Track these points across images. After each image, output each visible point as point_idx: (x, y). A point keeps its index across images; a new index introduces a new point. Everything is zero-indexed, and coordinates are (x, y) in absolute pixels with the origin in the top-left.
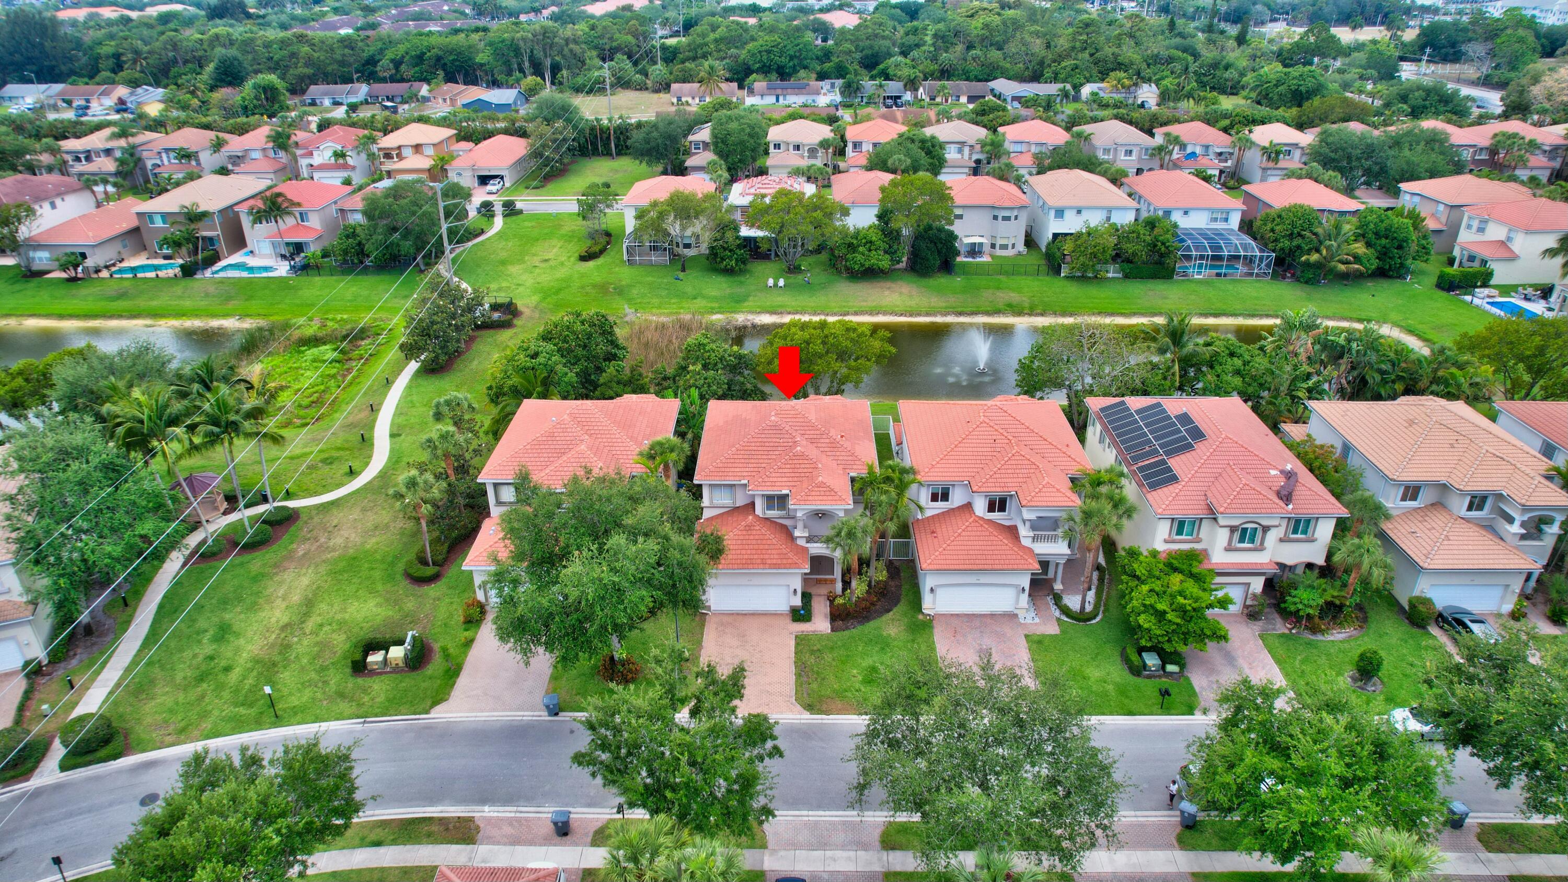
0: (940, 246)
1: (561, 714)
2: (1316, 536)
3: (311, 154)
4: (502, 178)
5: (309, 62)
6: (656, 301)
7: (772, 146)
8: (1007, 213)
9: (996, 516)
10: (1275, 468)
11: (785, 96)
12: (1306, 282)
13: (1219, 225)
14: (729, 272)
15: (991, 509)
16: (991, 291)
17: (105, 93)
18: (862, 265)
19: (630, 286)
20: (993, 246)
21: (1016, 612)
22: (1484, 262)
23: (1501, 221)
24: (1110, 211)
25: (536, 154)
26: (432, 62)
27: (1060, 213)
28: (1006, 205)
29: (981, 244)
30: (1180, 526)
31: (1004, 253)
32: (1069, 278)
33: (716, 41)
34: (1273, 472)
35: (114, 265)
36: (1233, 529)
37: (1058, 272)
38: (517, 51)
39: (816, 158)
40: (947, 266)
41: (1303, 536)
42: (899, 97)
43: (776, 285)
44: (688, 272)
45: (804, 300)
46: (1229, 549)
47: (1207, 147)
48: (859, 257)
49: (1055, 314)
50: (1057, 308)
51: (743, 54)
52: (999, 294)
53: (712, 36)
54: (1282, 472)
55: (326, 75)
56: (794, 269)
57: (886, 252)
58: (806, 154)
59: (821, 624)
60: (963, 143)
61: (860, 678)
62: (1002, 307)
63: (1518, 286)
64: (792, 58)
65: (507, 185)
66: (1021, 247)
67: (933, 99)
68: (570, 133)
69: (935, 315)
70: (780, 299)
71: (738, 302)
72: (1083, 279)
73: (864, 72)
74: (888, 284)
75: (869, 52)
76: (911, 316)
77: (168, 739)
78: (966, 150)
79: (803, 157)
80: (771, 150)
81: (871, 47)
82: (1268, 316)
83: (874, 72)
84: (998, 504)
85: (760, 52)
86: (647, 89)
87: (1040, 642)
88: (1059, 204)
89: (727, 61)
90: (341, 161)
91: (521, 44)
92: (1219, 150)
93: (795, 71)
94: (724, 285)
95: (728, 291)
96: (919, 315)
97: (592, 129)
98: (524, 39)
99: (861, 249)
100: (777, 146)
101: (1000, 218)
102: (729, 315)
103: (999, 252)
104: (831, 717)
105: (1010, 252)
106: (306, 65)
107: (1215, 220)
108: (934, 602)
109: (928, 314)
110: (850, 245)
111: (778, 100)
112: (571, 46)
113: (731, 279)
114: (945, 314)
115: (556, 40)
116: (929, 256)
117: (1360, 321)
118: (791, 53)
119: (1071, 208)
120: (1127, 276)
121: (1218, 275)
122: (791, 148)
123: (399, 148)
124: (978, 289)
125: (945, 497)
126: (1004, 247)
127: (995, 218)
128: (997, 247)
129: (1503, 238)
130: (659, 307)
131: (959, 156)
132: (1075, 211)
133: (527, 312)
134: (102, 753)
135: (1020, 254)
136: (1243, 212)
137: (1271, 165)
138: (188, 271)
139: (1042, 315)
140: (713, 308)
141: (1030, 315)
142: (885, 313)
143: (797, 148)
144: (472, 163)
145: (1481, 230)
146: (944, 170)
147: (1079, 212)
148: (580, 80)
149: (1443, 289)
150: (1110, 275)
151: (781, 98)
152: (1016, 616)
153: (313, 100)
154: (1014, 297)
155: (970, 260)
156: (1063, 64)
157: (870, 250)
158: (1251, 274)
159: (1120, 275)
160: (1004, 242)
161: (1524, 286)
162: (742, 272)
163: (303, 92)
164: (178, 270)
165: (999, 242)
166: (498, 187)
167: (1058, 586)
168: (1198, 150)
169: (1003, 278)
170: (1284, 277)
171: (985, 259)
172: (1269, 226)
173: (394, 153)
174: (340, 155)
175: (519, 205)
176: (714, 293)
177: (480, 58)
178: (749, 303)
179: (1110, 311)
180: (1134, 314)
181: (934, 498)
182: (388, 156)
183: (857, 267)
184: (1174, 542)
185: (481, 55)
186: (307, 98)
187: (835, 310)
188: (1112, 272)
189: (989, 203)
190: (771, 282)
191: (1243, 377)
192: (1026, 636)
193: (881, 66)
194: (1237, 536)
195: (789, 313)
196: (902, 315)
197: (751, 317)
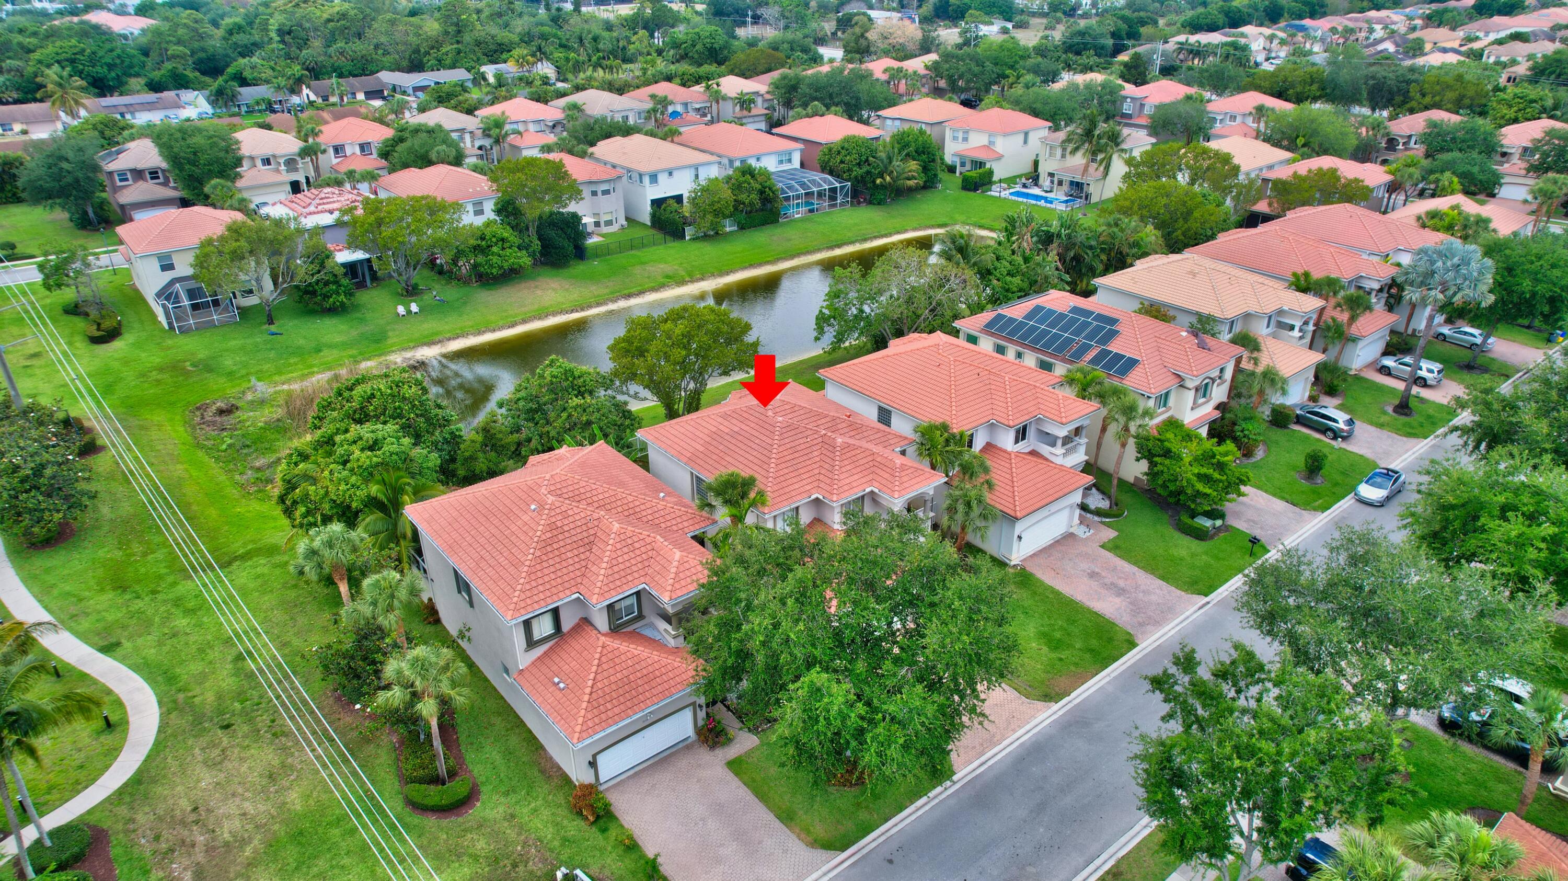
8: (605, 187)
9: (1020, 446)
10: (1182, 330)
12: (879, 204)
13: (786, 167)
15: (1017, 440)
16: (638, 268)
18: (501, 267)
19: (214, 356)
20: (597, 224)
22: (981, 164)
23: (980, 130)
24: (695, 169)
27: (654, 178)
28: (603, 177)
29: (585, 225)
31: (609, 229)
32: (695, 239)
34: (1183, 334)
37: (682, 237)
39: (296, 170)
40: (580, 253)
43: (409, 312)
46: (1194, 407)
47: (686, 105)
48: (495, 259)
49: (713, 275)
52: (649, 268)
54: (1188, 332)
56: (411, 292)
57: (520, 248)
58: (283, 167)
62: (658, 279)
63: (1016, 177)
66: (622, 221)
67: (325, 98)
70: (424, 326)
71: (376, 342)
72: (706, 237)
74: (532, 283)
76: (582, 310)
79: (279, 171)
82: (876, 237)
84: (1021, 434)
87: (1116, 547)
88: (652, 168)
92: (698, 106)
94: (343, 327)
95: (354, 333)
96: (590, 307)
99: (493, 249)
101: (600, 193)
102: (379, 359)
103: (605, 230)
104: (1073, 695)
105: (614, 228)
107: (781, 162)
108: (1019, 549)
109: (599, 304)
113: (345, 318)
114: (615, 300)
117: (940, 226)
119: (663, 171)
120: (742, 228)
121: (811, 211)
122: (259, 163)
124: (623, 267)
126: (609, 223)
127: (594, 193)
128: (602, 224)
129: (986, 142)
130: (279, 372)
132: (666, 174)
135: (622, 228)
136: (802, 151)
137: (745, 113)
139: (702, 279)
140: (352, 356)
142: (554, 314)
143: (267, 162)
145: (965, 139)
147: (670, 174)
149: (969, 190)
150: (728, 229)
151: (128, 117)
152: (1074, 535)
155: (594, 240)
156: (444, 50)
157: (504, 249)
158: (834, 206)
159: (737, 228)
160: (608, 218)
161: (1020, 176)
168: (679, 108)
169: (638, 252)
170: (859, 203)
171: (599, 238)
172: (838, 159)
176: (338, 339)
183: (494, 271)
187: (501, 323)
188: (729, 227)
189: (585, 179)
190: (401, 310)
192: (1102, 546)
194: (1200, 394)
195: (449, 339)
196: (572, 311)
197: (408, 355)
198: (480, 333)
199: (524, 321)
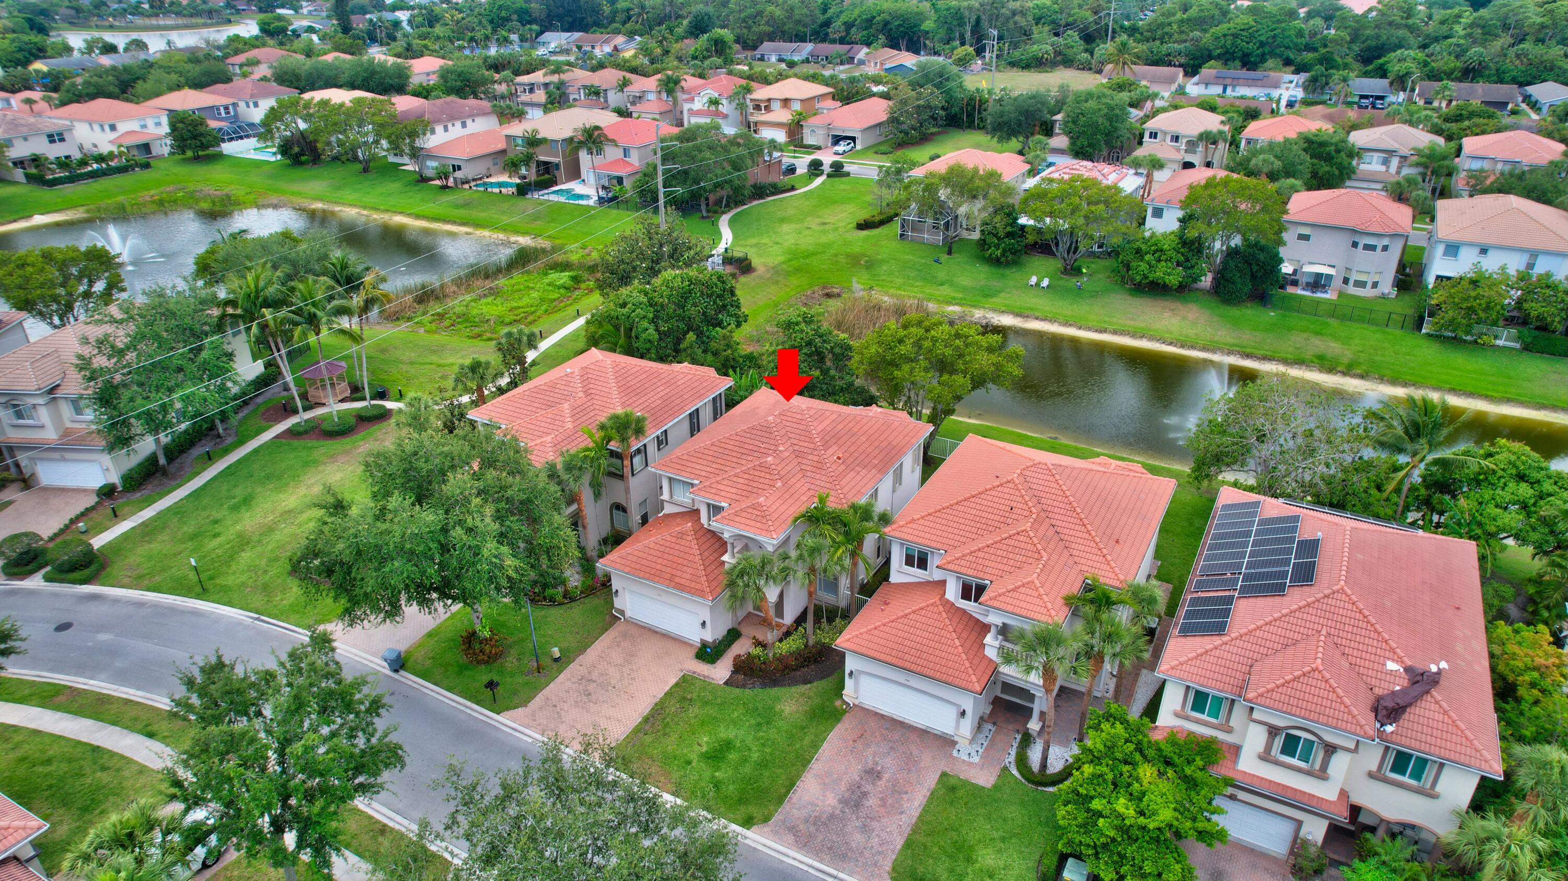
0: (1255, 268)
1: (402, 672)
2: (1439, 788)
3: (692, 100)
4: (853, 139)
5: (772, 20)
6: (900, 281)
7: (1147, 135)
8: (1372, 241)
9: (969, 606)
10: (1399, 660)
11: (1234, 87)
14: (996, 262)
15: (966, 595)
16: (1305, 335)
17: (607, 41)
18: (1145, 277)
19: (883, 261)
20: (1346, 281)
21: (956, 738)
24: (1534, 255)
25: (893, 120)
26: (880, 27)
27: (1452, 249)
28: (1371, 230)
29: (1329, 277)
30: (1200, 700)
31: (1359, 292)
32: (1431, 336)
33: (1182, 21)
34: (1391, 666)
35: (480, 179)
36: (1273, 731)
37: (1417, 327)
38: (961, 21)
39: (1195, 152)
40: (1261, 297)
41: (1413, 782)
42: (1382, 98)
43: (1037, 284)
44: (955, 255)
45: (1064, 307)
46: (1265, 757)
48: (1143, 266)
49: (1382, 379)
50: (1387, 372)
51: (1207, 39)
52: (1315, 341)
53: (1179, 15)
54: (1407, 670)
55: (783, 32)
56: (1069, 270)
58: (1183, 147)
59: (721, 671)
60: (1391, 153)
61: (704, 749)
62: (1308, 356)
64: (1262, 44)
65: (858, 147)
66: (1387, 287)
67: (1428, 102)
68: (938, 100)
69: (1213, 350)
70: (1034, 300)
71: (986, 296)
73: (1357, 66)
74: (1177, 305)
75: (1373, 43)
76: (1182, 346)
77: (126, 581)
78: (1395, 162)
79: (1178, 150)
80: (1146, 138)
81: (1378, 37)
83: (1370, 68)
84: (971, 591)
85: (1225, 35)
86: (1090, 69)
87: (953, 789)
88: (1454, 237)
89: (1187, 44)
90: (713, 108)
91: (967, 13)
93: (1263, 59)
95: (983, 282)
96: (1193, 347)
97: (972, 99)
98: (970, 8)
99: (1147, 257)
100: (1154, 135)
101: (1361, 246)
102: (967, 309)
103: (1351, 290)
105: (1367, 292)
106: (767, 23)
108: (856, 690)
109: (1204, 349)
110: (1138, 251)
111: (1224, 90)
112: (1017, 18)
113: (994, 270)
115: (1003, 11)
116: (1236, 279)
118: (1263, 38)
119: (1471, 244)
120: (1527, 348)
122: (1168, 138)
123: (769, 100)
124: (1289, 329)
125: (922, 563)
126: (1360, 284)
127: (1355, 245)
128: (1351, 282)
130: (898, 287)
131: (1383, 168)
132: (1477, 250)
133: (761, 270)
134: (76, 575)
135: (1383, 297)
138: (522, 190)
139: (1361, 377)
140: (954, 298)
141: (1343, 374)
142: (1151, 338)
143: (1176, 138)
144: (829, 121)
146: (1348, 183)
147: (1483, 251)
148: (1017, 54)
150: (1500, 342)
151: (1229, 90)
152: (953, 743)
153: (763, 55)
154: (1333, 348)
155: (1307, 293)
157: (1159, 260)
159: (1518, 346)
160: (1362, 278)
162: (1008, 264)
163: (755, 48)
164: (514, 190)
165: (1354, 277)
166: (848, 148)
167: (1034, 725)
169: (1333, 322)
171: (1329, 295)
173: (763, 105)
174: (715, 102)
175: (846, 168)
176: (966, 282)
177: (928, 25)
178: (997, 301)
179: (1469, 389)
180: (1508, 401)
181: (909, 561)
182: (757, 107)
183: (1139, 278)
184: (1187, 718)
185: (927, 22)
186: (758, 53)
187: (1090, 324)
188: (1505, 339)
189: (1350, 224)
190: (1034, 280)
191: (1529, 515)
192: (943, 775)
193: (1381, 61)
194: (1279, 742)
195: (1037, 318)
196: (1171, 344)
197: (990, 315)
198: (1066, 324)
199: (1115, 332)
